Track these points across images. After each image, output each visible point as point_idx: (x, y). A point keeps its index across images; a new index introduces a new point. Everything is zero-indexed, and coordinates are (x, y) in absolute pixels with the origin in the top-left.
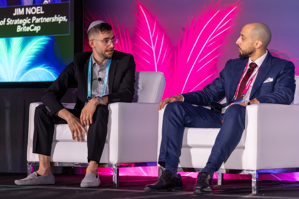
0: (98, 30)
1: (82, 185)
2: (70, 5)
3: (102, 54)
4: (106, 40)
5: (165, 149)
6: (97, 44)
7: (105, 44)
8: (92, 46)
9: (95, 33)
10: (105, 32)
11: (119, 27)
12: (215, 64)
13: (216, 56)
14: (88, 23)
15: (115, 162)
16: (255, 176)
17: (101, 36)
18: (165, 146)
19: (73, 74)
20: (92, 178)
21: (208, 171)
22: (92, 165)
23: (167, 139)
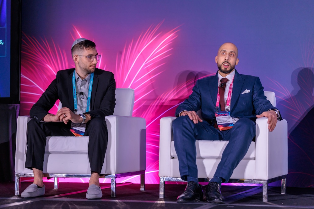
0: (82, 46)
1: (88, 196)
2: (6, 29)
3: (86, 69)
5: (186, 163)
6: (80, 59)
7: (89, 59)
8: (76, 61)
9: (80, 49)
10: (90, 48)
11: (56, 50)
12: (152, 84)
13: (152, 76)
14: (25, 46)
15: (113, 173)
16: (266, 185)
17: (86, 52)
18: (185, 160)
19: (56, 90)
20: (96, 189)
21: (218, 182)
22: (94, 176)
23: (184, 153)
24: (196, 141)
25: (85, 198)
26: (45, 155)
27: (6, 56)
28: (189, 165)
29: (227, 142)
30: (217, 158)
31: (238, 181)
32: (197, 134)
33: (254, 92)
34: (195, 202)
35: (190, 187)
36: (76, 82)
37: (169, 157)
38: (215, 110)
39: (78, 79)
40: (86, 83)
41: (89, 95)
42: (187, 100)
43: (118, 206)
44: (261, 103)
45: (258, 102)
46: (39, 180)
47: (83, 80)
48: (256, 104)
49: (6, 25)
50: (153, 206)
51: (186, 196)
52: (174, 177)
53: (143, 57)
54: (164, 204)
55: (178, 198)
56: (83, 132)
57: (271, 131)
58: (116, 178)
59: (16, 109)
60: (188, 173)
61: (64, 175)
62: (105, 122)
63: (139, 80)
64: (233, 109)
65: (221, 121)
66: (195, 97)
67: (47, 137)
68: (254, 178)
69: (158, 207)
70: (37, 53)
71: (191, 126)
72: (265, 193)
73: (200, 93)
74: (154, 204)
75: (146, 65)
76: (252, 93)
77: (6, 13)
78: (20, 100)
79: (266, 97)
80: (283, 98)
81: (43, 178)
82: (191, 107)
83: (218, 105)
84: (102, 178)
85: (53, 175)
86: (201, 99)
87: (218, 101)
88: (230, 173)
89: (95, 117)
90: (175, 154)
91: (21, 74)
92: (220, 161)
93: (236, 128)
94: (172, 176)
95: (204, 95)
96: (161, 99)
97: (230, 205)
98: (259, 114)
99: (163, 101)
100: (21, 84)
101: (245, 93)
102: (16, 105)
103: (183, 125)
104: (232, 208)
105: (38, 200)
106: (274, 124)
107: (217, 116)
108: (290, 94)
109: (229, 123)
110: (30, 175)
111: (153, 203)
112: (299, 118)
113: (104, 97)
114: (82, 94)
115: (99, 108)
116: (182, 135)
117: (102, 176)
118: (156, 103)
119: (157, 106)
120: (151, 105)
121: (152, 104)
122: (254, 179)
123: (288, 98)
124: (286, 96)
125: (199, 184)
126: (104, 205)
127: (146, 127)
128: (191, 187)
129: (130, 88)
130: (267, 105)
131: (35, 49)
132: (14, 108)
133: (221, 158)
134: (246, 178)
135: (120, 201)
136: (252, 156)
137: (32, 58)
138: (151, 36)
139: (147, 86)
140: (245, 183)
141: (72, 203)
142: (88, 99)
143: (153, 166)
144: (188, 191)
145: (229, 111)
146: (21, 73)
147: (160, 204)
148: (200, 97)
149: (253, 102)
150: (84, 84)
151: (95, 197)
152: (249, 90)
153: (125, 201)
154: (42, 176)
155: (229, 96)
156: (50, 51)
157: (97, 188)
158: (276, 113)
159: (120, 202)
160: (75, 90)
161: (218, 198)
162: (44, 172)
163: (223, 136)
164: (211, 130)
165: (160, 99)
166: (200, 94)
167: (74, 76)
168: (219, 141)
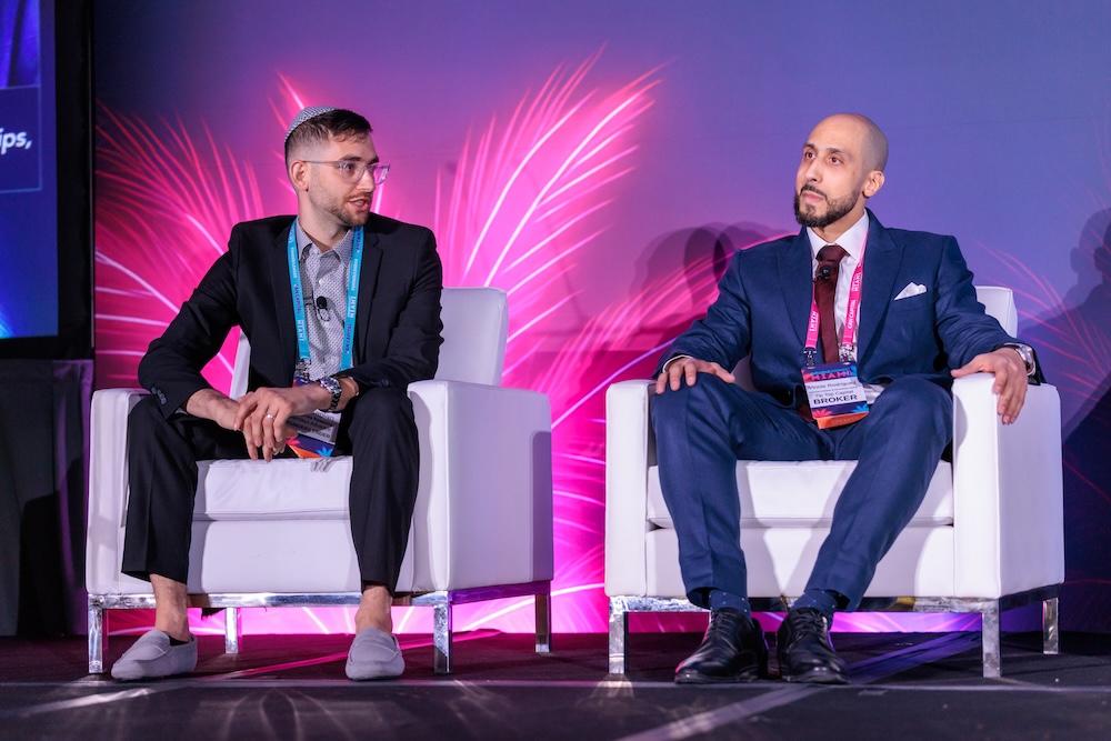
0: (323, 128)
1: (352, 670)
2: (40, 93)
3: (334, 211)
4: (351, 163)
5: (703, 544)
6: (315, 174)
7: (346, 175)
8: (300, 183)
9: (313, 139)
10: (348, 135)
11: (219, 164)
12: (565, 275)
13: (567, 249)
14: (108, 151)
15: (439, 587)
16: (995, 618)
17: (336, 148)
18: (700, 531)
19: (232, 291)
20: (382, 644)
21: (821, 608)
22: (375, 598)
23: (698, 509)
24: (740, 464)
25: (343, 676)
26: (195, 527)
27: (40, 189)
28: (716, 550)
29: (850, 466)
30: (816, 525)
31: (892, 604)
32: (740, 439)
33: (940, 290)
34: (741, 682)
35: (721, 628)
36: (302, 262)
37: (643, 525)
38: (801, 360)
39: (307, 249)
40: (336, 267)
41: (349, 309)
42: (701, 321)
43: (465, 698)
44: (968, 327)
45: (956, 326)
46: (176, 616)
47: (326, 256)
48: (947, 332)
49: (39, 78)
50: (592, 696)
51: (707, 660)
52: (660, 598)
53: (532, 181)
54: (632, 691)
55: (678, 668)
56: (328, 446)
57: (1010, 422)
58: (452, 603)
59: (82, 377)
60: (711, 579)
61: (262, 598)
62: (409, 404)
63: (519, 264)
64: (865, 356)
65: (824, 397)
66: (731, 311)
67: (200, 464)
68: (951, 594)
69: (611, 699)
70: (154, 174)
71: (718, 410)
72: (990, 646)
73: (747, 299)
74: (595, 691)
75: (542, 210)
76: (933, 295)
77: (38, 35)
78: (93, 345)
79: (982, 307)
80: (1037, 317)
81: (190, 609)
82: (715, 345)
83: (811, 342)
84: (401, 605)
85: (224, 600)
86: (749, 319)
87: (813, 326)
88: (865, 576)
89: (372, 387)
90: (661, 512)
91: (97, 253)
92: (826, 532)
93: (882, 412)
94: (652, 591)
95: (759, 303)
96: (599, 330)
97: (868, 689)
98: (960, 366)
99: (606, 338)
100: (98, 289)
101: (908, 295)
102: (79, 362)
103: (689, 408)
104: (877, 697)
105: (176, 688)
106: (1018, 398)
107: (810, 380)
108: (1060, 301)
109: (854, 400)
110: (143, 599)
111: (592, 689)
112: (1094, 388)
113: (402, 314)
114: (323, 303)
115: (385, 355)
116: (687, 445)
117: (400, 598)
118: (582, 344)
119: (585, 353)
120: (563, 350)
121: (566, 345)
122: (949, 598)
123: (1054, 315)
124: (1049, 308)
125: (754, 620)
126: (416, 696)
127: (553, 426)
128: (725, 629)
129: (491, 284)
130: (991, 334)
131: (144, 160)
132: (72, 374)
133: (830, 525)
134: (921, 595)
135: (471, 683)
136: (942, 512)
137: (137, 194)
138: (558, 104)
139: (549, 282)
140: (917, 611)
141: (299, 693)
142: (346, 326)
143: (576, 568)
144: (715, 642)
145: (853, 362)
146: (97, 248)
147: (617, 691)
148: (746, 310)
149: (935, 329)
150: (330, 270)
151: (378, 674)
152: (922, 286)
153: (488, 682)
154: (184, 601)
155: (852, 310)
156: (198, 166)
157: (386, 640)
158: (1023, 356)
159: (470, 687)
160: (300, 290)
161: (825, 663)
162: (192, 587)
163: (832, 445)
164: (790, 425)
165: (594, 328)
166: (745, 303)
167: (291, 239)
168: (821, 462)
